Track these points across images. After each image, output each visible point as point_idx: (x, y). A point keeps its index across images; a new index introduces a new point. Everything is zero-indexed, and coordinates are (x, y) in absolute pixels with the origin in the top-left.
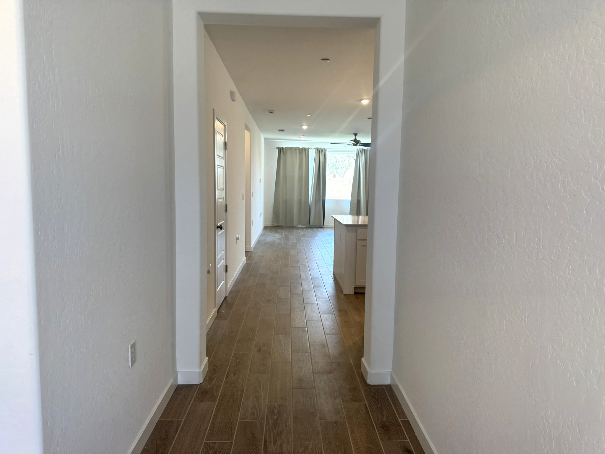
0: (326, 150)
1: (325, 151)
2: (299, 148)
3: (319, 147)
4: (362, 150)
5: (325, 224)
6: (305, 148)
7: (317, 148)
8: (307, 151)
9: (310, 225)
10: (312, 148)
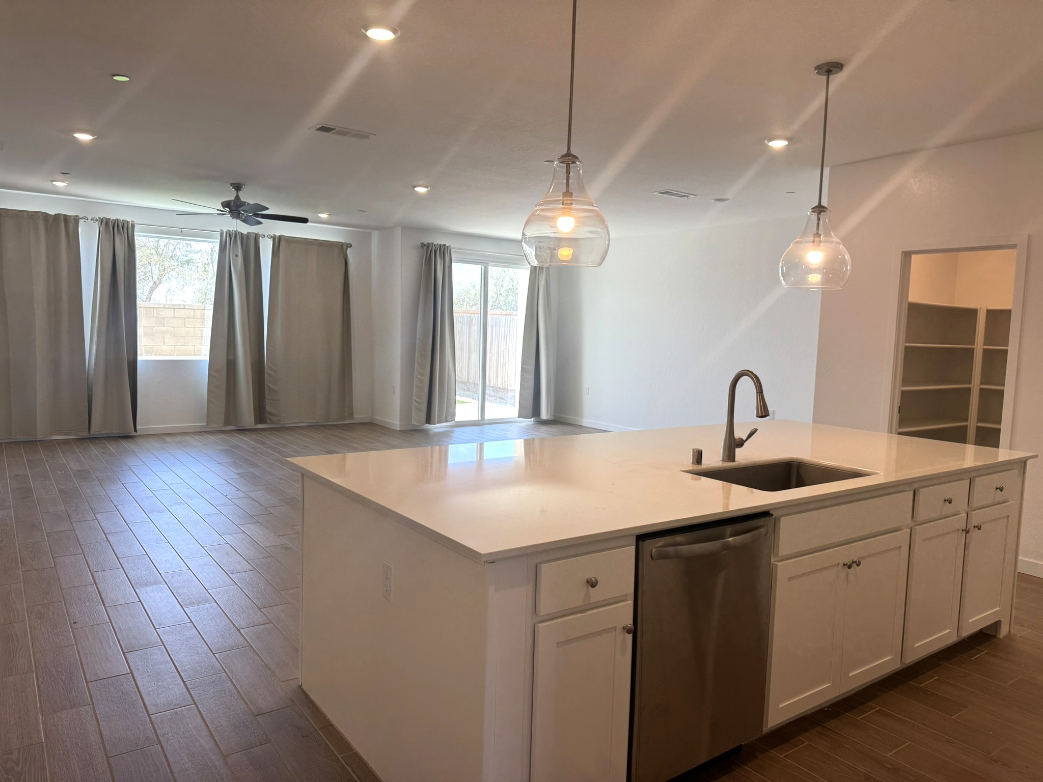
0: (133, 226)
1: (130, 230)
2: (46, 215)
3: (113, 217)
4: (236, 234)
5: (138, 427)
6: (64, 215)
7: (104, 220)
8: (71, 225)
9: (92, 432)
10: (90, 219)
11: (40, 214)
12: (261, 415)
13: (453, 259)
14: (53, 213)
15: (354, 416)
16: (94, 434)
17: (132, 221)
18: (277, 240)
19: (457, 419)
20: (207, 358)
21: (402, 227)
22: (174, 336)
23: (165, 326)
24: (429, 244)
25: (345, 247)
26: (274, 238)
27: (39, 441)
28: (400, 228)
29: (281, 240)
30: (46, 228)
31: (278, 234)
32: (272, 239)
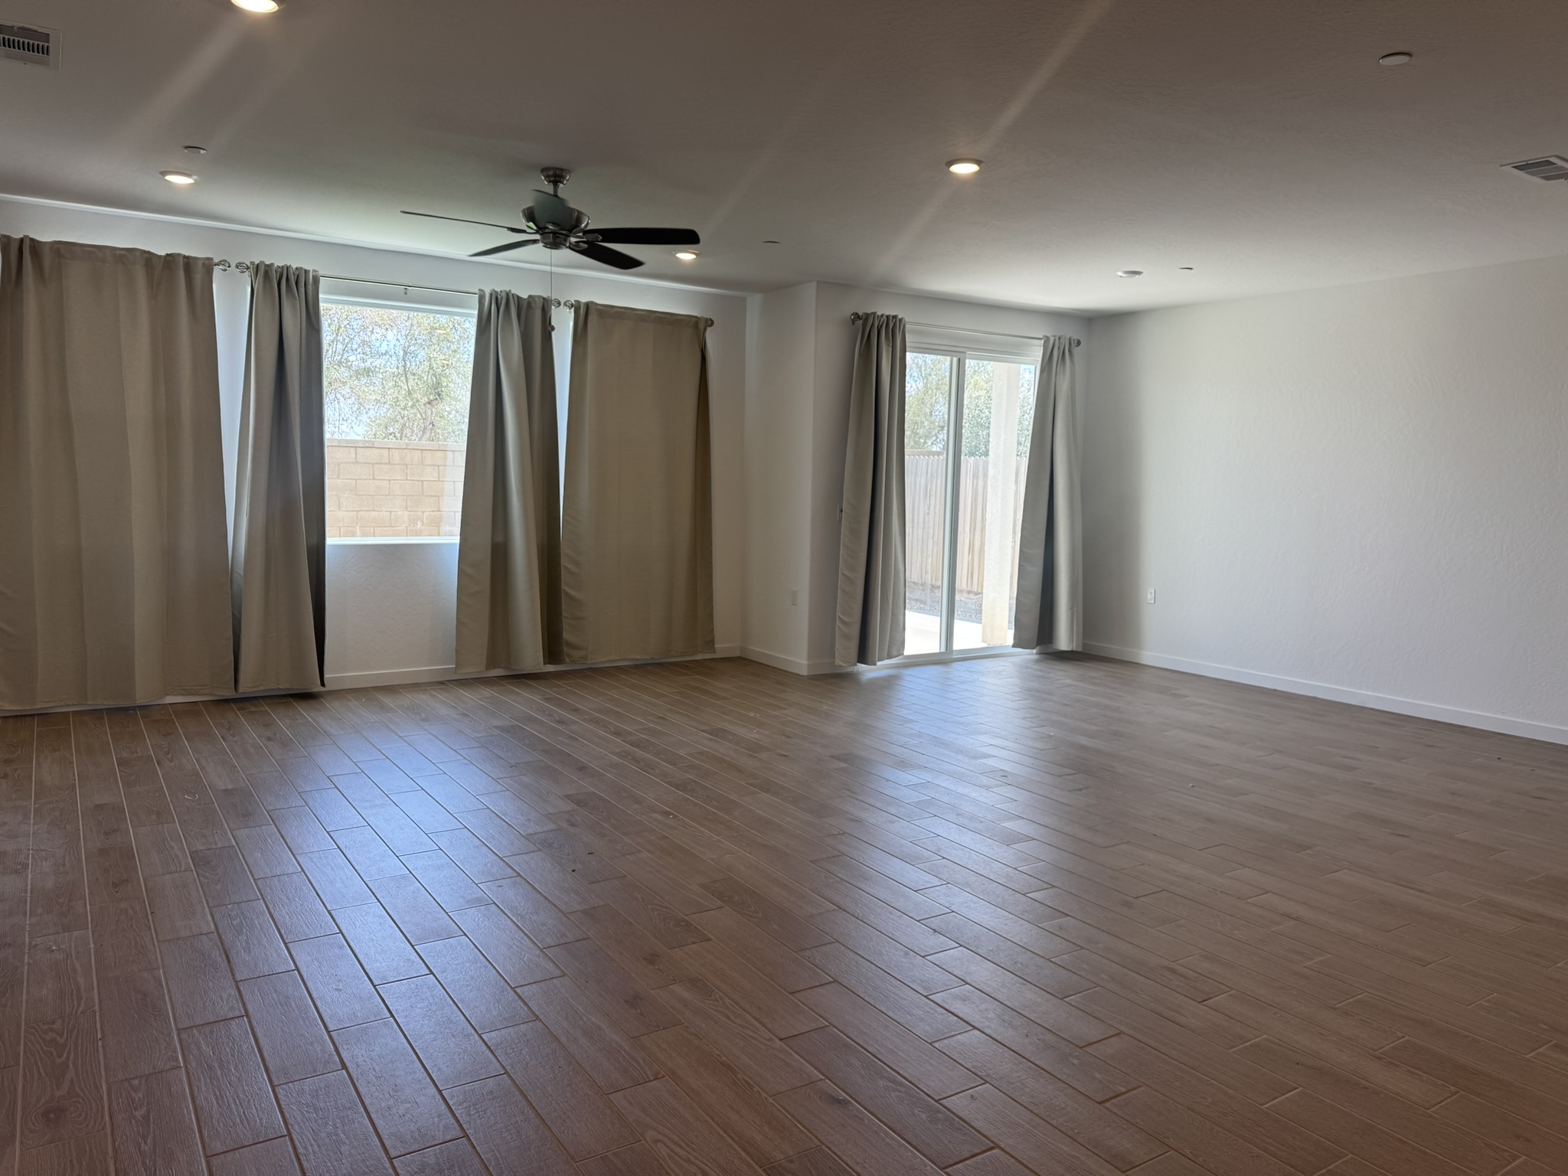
0: (316, 280)
1: (310, 287)
2: (148, 258)
3: (279, 262)
4: (508, 299)
5: (326, 676)
6: (185, 257)
7: (262, 269)
8: (198, 278)
9: (241, 690)
10: (233, 266)
11: (138, 253)
12: (553, 648)
13: (907, 344)
14: (162, 253)
15: (716, 646)
16: (243, 693)
17: (314, 271)
18: (582, 311)
19: (908, 651)
20: (457, 540)
21: (819, 283)
22: (356, 494)
23: (341, 477)
24: (867, 315)
25: (702, 326)
26: (576, 307)
27: (141, 707)
28: (814, 284)
29: (590, 312)
30: (150, 283)
31: (584, 300)
32: (573, 309)
